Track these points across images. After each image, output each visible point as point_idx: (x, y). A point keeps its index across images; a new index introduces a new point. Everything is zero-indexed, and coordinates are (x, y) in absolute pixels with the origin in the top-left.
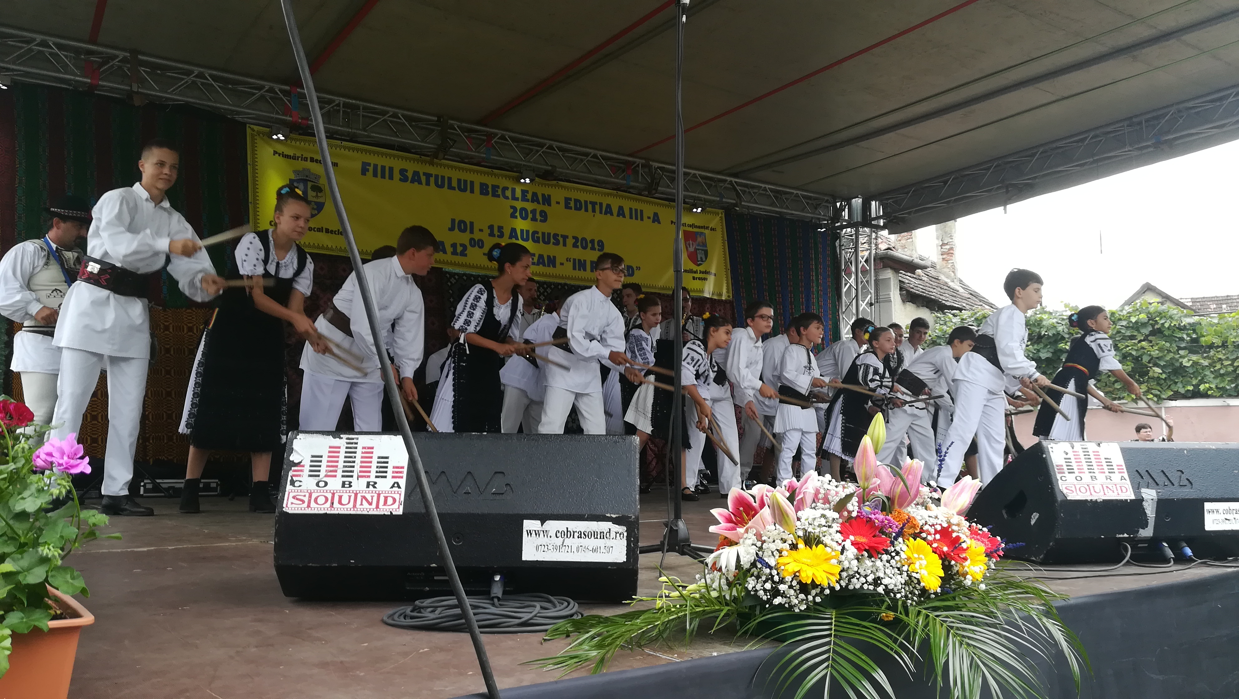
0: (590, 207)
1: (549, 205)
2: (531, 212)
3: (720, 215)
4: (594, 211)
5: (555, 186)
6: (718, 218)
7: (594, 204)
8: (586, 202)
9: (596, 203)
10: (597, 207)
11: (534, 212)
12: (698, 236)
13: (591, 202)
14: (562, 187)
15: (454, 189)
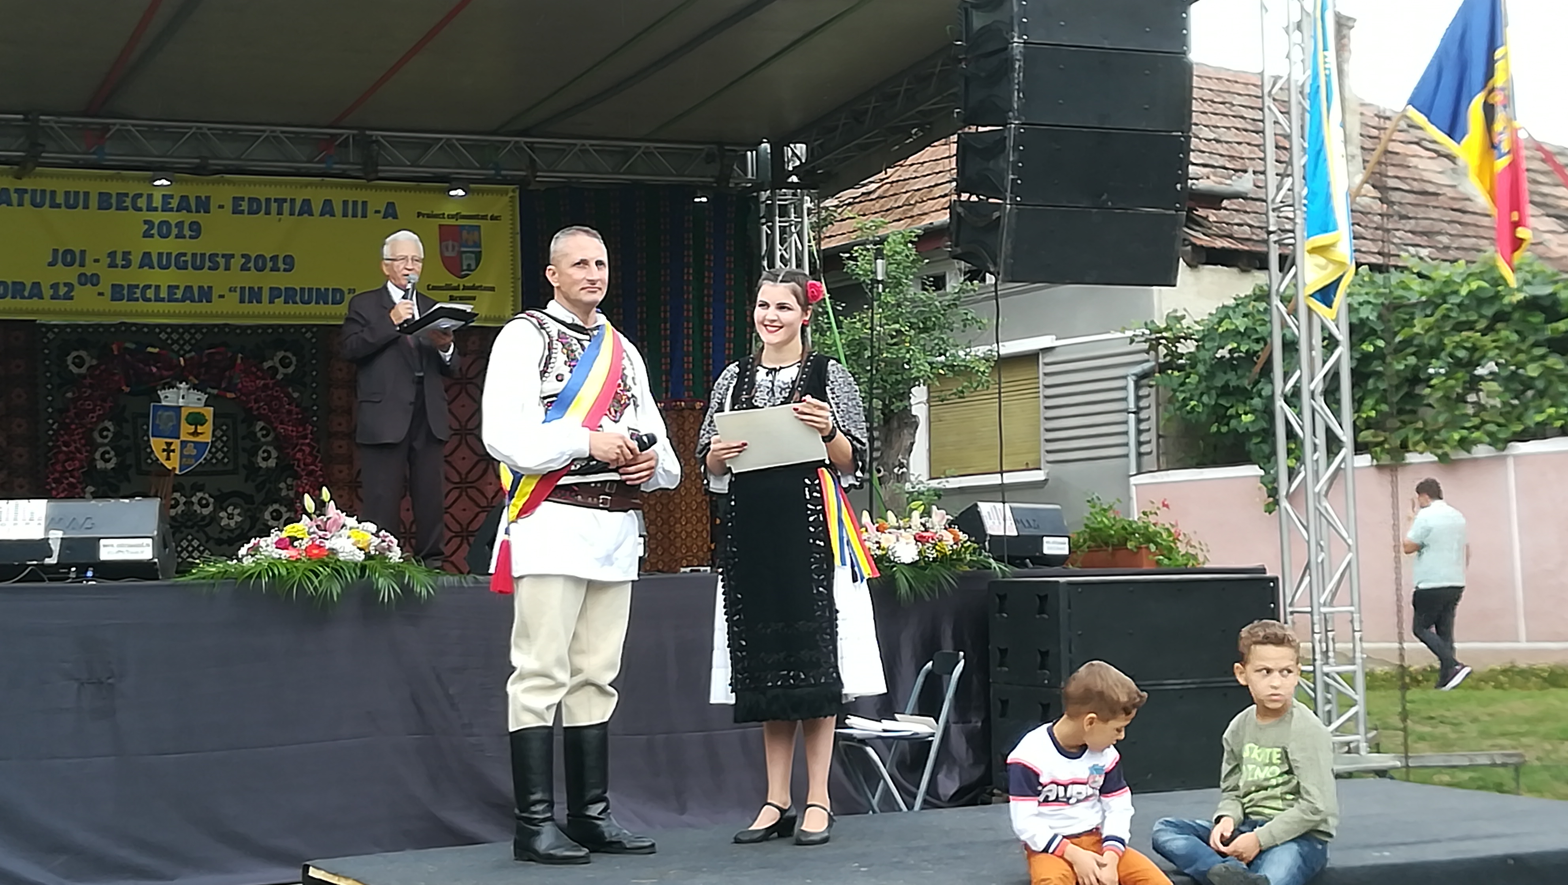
0: (274, 206)
1: (207, 211)
2: (177, 225)
3: (511, 194)
4: (280, 213)
5: (218, 182)
6: (506, 199)
7: (280, 202)
8: (268, 200)
9: (285, 200)
10: (286, 206)
11: (180, 225)
12: (465, 233)
13: (276, 200)
14: (229, 182)
15: (59, 206)
